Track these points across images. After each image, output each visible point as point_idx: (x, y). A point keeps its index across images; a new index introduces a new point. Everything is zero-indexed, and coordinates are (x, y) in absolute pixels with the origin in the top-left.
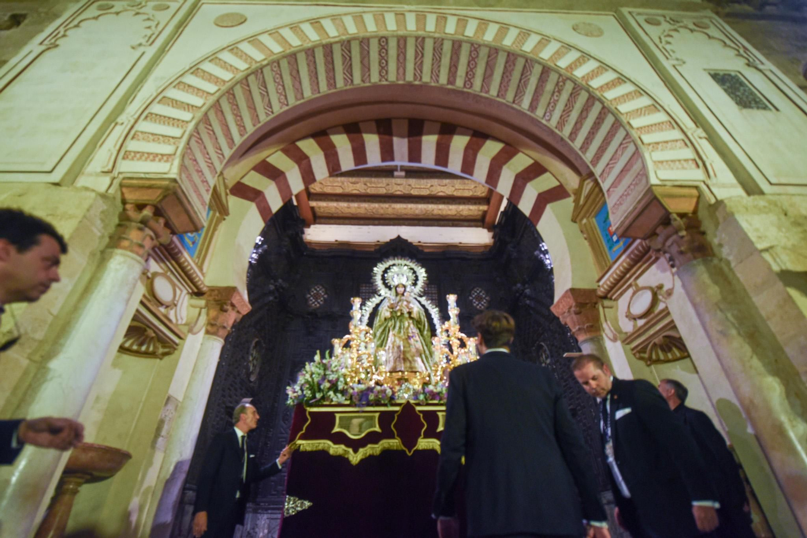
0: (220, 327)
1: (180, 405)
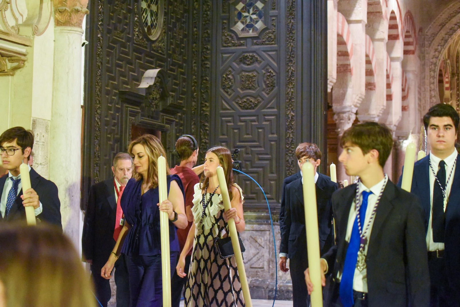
0: (72, 11)
1: (49, 123)
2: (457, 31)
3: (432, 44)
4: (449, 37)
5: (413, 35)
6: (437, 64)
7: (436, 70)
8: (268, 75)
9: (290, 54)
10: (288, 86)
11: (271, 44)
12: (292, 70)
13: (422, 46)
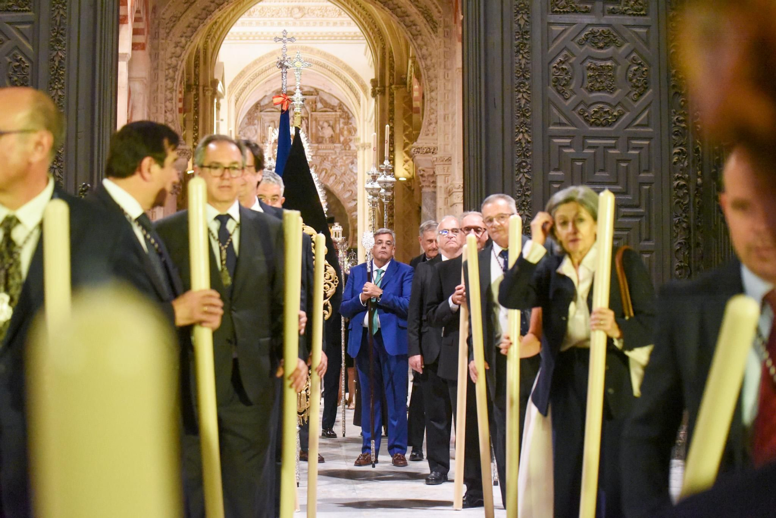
2: (213, 14)
3: (171, 35)
4: (201, 21)
5: (144, 18)
6: (178, 67)
7: (176, 77)
8: (15, 66)
9: (58, 29)
10: (53, 85)
11: (23, 11)
12: (61, 57)
13: (155, 36)
